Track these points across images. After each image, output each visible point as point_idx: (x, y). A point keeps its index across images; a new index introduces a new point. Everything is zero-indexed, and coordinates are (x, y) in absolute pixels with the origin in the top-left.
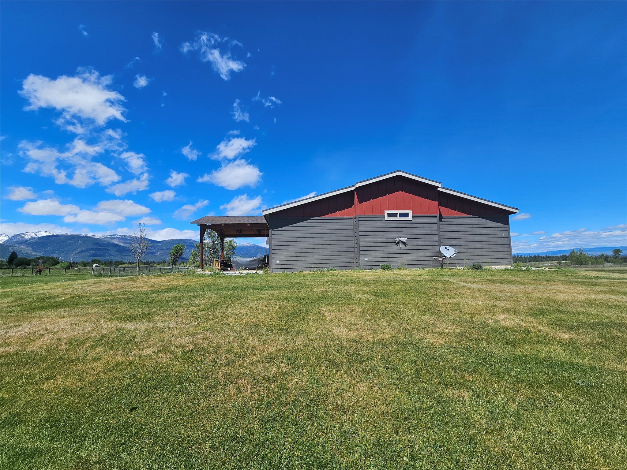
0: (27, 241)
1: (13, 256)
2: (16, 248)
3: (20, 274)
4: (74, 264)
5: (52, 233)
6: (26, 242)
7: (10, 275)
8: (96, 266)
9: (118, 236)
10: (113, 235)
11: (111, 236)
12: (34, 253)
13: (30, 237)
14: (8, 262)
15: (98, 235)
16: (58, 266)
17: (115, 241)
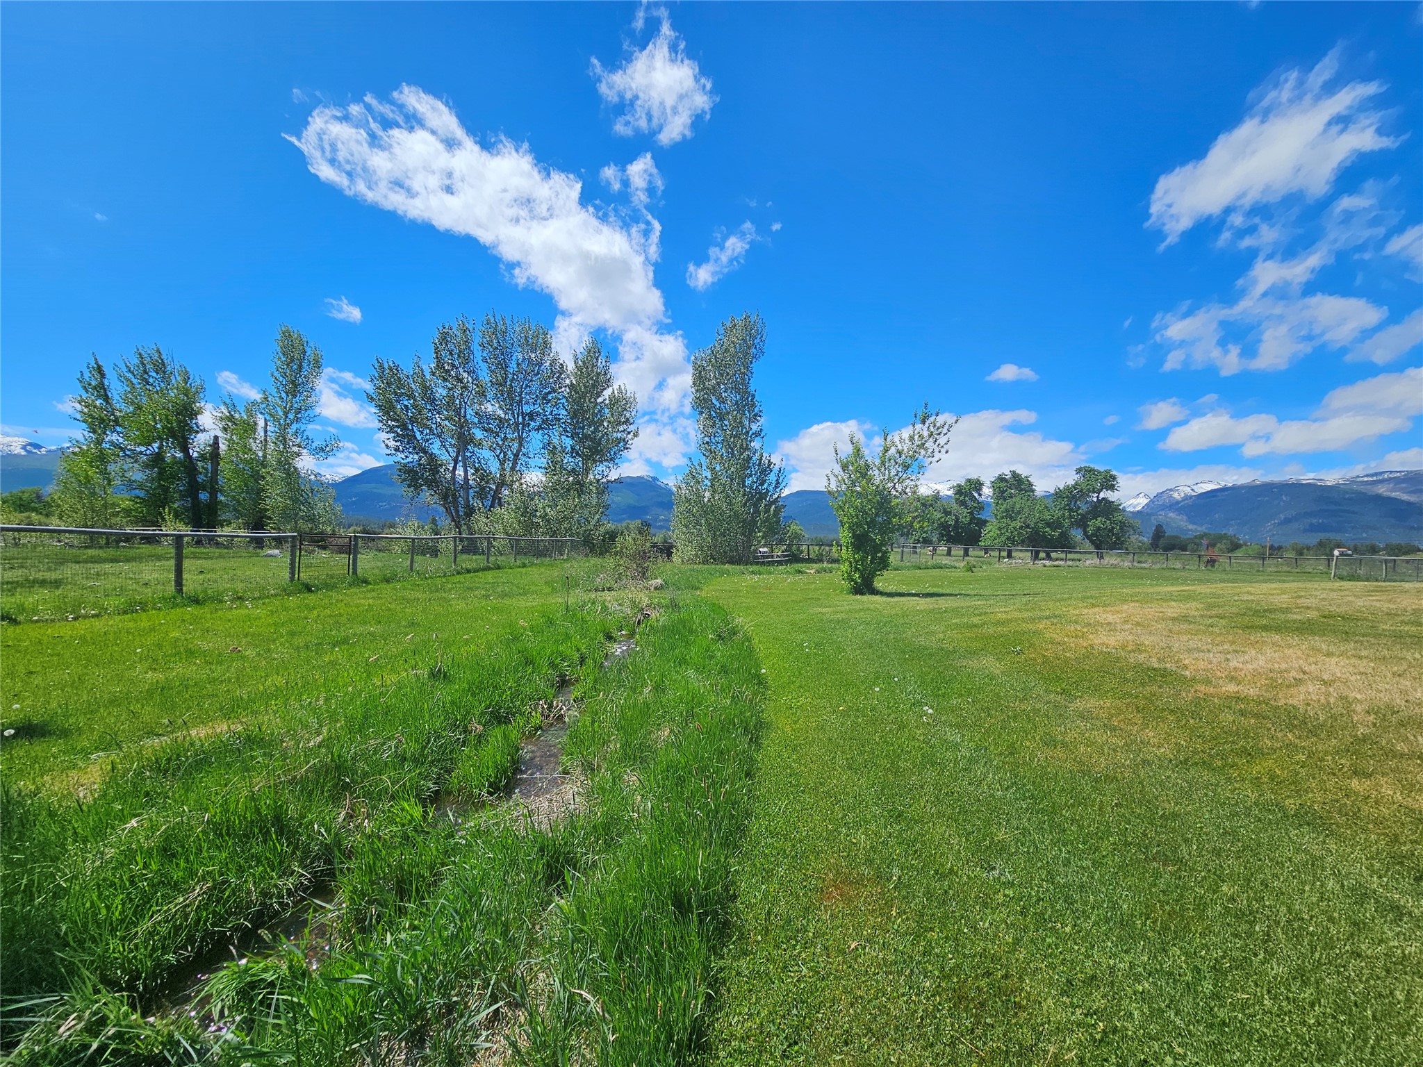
0: (1178, 502)
1: (1159, 534)
2: (1161, 517)
3: (1178, 565)
4: (1276, 550)
5: (1223, 484)
6: (1175, 506)
7: (1164, 566)
8: (1342, 554)
9: (1392, 476)
10: (1376, 474)
11: (1372, 475)
12: (1190, 527)
13: (1182, 495)
14: (1151, 544)
15: (1331, 477)
16: (1239, 553)
17: (1382, 490)
